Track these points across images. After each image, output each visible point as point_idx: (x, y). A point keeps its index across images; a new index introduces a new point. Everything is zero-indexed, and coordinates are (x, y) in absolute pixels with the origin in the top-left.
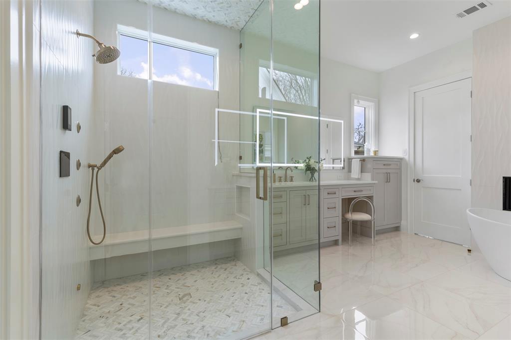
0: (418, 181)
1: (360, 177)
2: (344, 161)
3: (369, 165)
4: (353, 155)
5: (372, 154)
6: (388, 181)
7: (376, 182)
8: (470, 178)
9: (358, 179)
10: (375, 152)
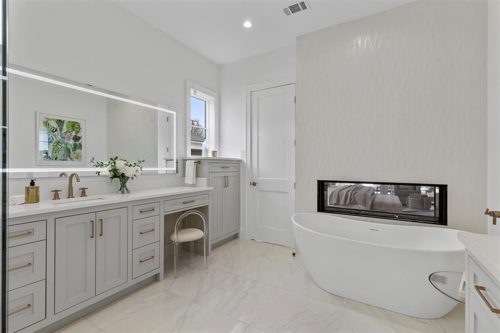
0: (254, 184)
1: (194, 183)
2: (177, 163)
3: (205, 168)
4: (189, 155)
5: (210, 155)
6: (226, 185)
7: (212, 188)
8: (294, 181)
9: (193, 185)
10: (214, 153)
